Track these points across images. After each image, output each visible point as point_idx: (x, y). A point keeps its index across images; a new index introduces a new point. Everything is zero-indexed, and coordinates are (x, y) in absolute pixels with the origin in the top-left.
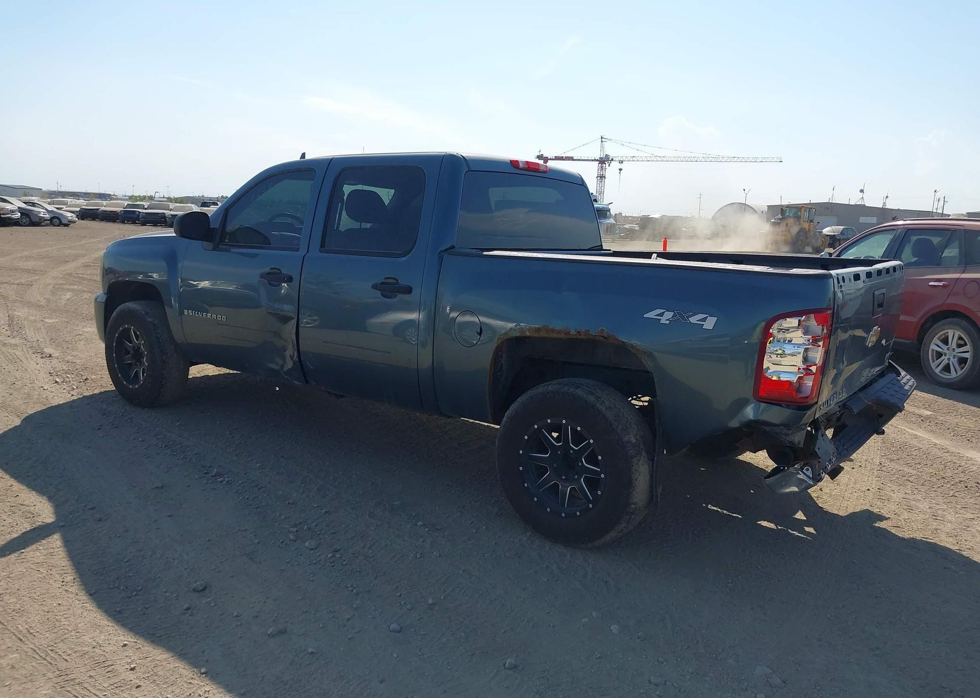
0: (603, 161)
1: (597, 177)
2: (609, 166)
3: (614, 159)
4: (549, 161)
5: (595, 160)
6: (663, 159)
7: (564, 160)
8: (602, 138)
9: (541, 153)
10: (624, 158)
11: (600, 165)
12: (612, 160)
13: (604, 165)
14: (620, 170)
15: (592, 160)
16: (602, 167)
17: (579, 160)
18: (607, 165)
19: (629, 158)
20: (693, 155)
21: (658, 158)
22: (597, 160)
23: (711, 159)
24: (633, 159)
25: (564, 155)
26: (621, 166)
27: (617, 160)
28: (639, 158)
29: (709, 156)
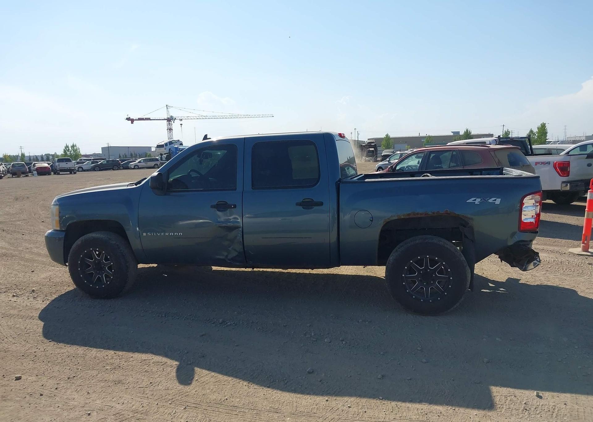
0: (170, 120)
1: (167, 130)
2: (174, 122)
3: (177, 118)
4: (134, 121)
5: (164, 119)
6: (206, 118)
7: (144, 120)
8: (167, 106)
9: (129, 116)
10: (183, 118)
11: (168, 122)
12: (175, 119)
13: (171, 122)
14: (181, 125)
15: (163, 120)
16: (169, 123)
17: (154, 120)
18: (173, 122)
19: (186, 118)
20: (223, 115)
21: (203, 117)
22: (166, 119)
23: (234, 116)
24: (188, 118)
25: (144, 117)
26: (181, 122)
27: (178, 119)
28: (191, 117)
29: (233, 115)
